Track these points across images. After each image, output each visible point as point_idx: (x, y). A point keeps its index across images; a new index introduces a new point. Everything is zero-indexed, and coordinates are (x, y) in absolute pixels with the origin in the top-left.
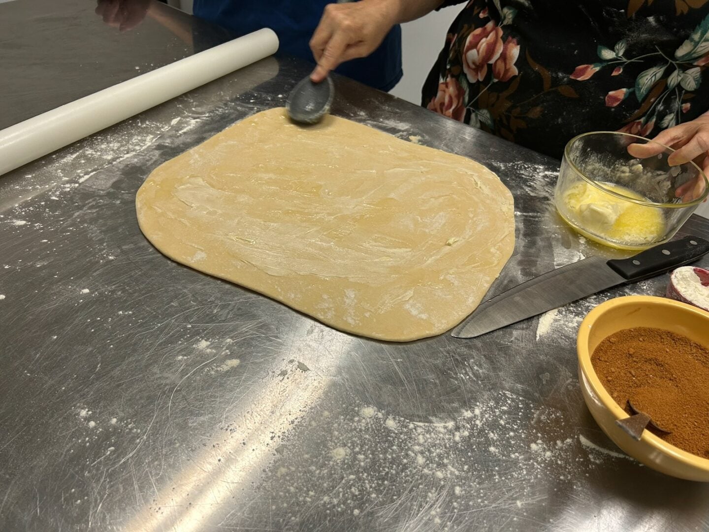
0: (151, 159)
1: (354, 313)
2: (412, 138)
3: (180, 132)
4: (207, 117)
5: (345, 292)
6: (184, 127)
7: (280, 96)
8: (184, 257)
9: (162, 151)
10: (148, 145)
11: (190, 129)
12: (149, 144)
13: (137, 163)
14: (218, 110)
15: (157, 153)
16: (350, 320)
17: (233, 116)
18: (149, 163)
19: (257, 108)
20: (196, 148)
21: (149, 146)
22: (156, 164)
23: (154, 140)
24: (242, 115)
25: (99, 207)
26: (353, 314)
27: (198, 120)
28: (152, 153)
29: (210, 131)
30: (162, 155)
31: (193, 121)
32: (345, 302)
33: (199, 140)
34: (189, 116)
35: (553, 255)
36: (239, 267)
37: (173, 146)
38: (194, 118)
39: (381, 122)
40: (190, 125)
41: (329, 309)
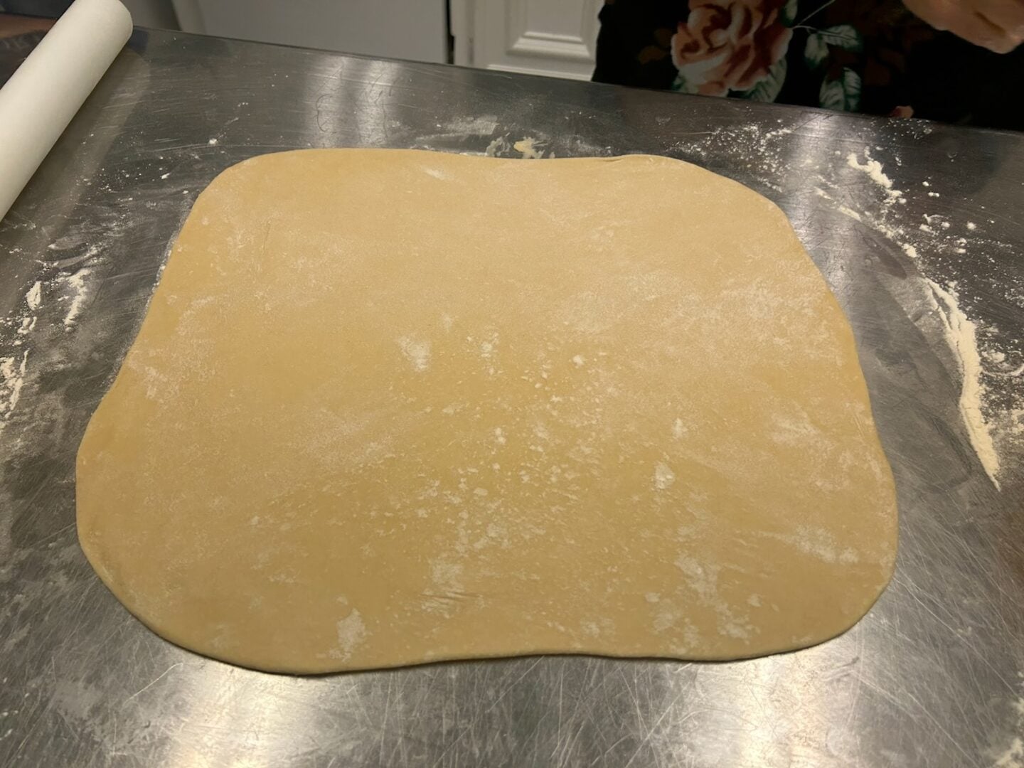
0: (53, 422)
1: (729, 609)
2: (519, 146)
3: (67, 321)
4: (98, 256)
5: (679, 569)
6: (67, 304)
7: (213, 142)
8: (322, 656)
9: (63, 389)
10: (17, 388)
11: (83, 303)
12: (19, 384)
13: (27, 448)
14: (110, 229)
15: (54, 399)
16: (736, 632)
17: (152, 233)
18: (57, 435)
19: (190, 191)
20: (135, 350)
21: (23, 389)
22: (75, 429)
23: (23, 366)
24: (170, 223)
25: (24, 617)
26: (729, 613)
27: (84, 272)
28: (42, 406)
29: (131, 289)
30: (69, 399)
31: (75, 280)
32: (696, 592)
33: (125, 329)
34: (56, 270)
35: (895, 302)
36: (447, 616)
37: (78, 365)
38: (74, 270)
39: (442, 131)
40: (73, 293)
41: (679, 623)
